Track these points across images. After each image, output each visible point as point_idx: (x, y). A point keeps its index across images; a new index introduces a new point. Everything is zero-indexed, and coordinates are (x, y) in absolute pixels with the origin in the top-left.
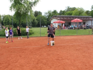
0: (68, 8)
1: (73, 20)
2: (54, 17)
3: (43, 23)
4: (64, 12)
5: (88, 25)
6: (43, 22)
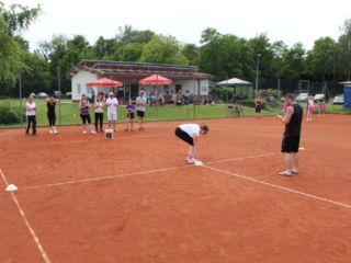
0: (126, 32)
1: (147, 79)
2: (83, 64)
3: (36, 82)
4: (111, 43)
5: (188, 92)
6: (37, 77)
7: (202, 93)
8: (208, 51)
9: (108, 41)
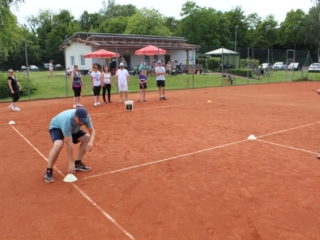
0: (109, 6)
1: (142, 50)
4: (95, 17)
7: (191, 63)
8: (188, 24)
9: (92, 15)
